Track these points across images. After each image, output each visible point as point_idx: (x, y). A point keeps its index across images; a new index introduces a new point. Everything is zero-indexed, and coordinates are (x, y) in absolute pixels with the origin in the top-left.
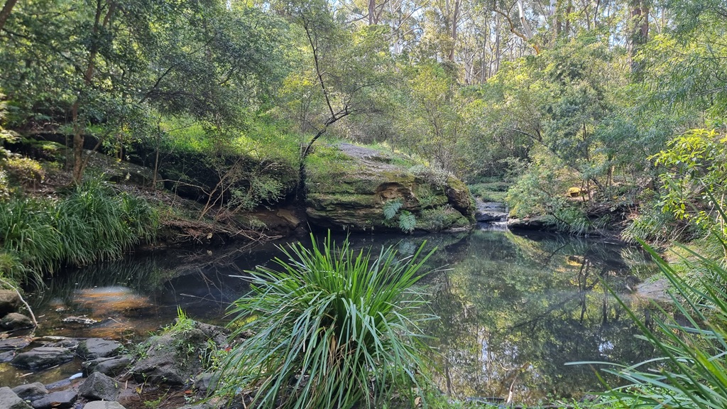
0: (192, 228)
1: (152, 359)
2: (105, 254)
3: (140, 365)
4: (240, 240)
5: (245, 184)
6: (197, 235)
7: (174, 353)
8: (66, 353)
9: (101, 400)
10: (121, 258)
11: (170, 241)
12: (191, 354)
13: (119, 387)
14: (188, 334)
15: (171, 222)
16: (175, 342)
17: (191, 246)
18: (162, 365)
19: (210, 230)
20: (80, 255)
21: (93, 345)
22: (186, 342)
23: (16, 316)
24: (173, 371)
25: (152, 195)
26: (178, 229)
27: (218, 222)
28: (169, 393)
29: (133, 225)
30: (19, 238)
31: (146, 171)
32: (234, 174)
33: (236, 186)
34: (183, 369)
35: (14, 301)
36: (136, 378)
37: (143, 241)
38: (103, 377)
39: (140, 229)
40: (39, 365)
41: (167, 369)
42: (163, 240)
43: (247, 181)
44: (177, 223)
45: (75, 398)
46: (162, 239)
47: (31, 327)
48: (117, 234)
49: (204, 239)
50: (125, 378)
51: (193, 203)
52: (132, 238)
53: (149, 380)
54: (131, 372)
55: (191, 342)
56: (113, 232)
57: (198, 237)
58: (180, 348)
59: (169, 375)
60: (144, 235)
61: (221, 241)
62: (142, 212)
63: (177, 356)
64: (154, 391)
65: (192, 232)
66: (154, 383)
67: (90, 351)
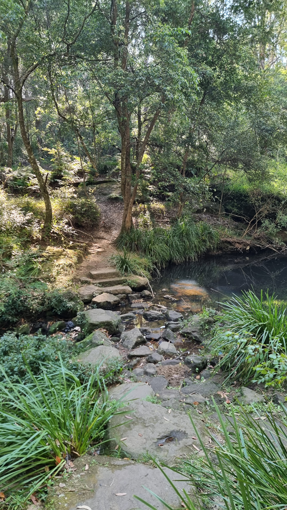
0: (238, 242)
1: (189, 328)
2: (189, 259)
3: (185, 330)
4: (269, 251)
5: (272, 216)
6: (240, 247)
7: (199, 328)
8: (161, 315)
9: (168, 341)
10: (197, 260)
11: (225, 250)
12: (206, 329)
13: (176, 337)
14: (206, 320)
15: (226, 239)
16: (200, 323)
17: (236, 253)
18: (193, 332)
19: (248, 245)
20: (178, 258)
21: (171, 313)
22: (205, 323)
23: (147, 292)
24: (198, 336)
25: (218, 220)
26: (229, 243)
27: (255, 238)
28: (195, 345)
29: (204, 241)
30: (151, 250)
31: (215, 205)
32: (266, 209)
33: (266, 217)
34: (202, 335)
35: (146, 285)
36: (183, 335)
37: (209, 250)
38: (170, 331)
39: (208, 243)
40: (151, 318)
41: (195, 334)
42: (221, 249)
43: (275, 214)
44: (229, 240)
45: (160, 338)
46: (219, 248)
47: (152, 298)
48: (195, 246)
49: (244, 250)
50: (179, 334)
51: (241, 225)
52: (203, 249)
53: (188, 337)
54: (181, 332)
55: (207, 324)
56: (193, 245)
57: (240, 249)
58: (202, 326)
59: (196, 337)
60: (210, 246)
61: (255, 252)
62: (209, 233)
63: (200, 329)
64: (189, 343)
65: (237, 245)
66: (190, 339)
67: (170, 316)
